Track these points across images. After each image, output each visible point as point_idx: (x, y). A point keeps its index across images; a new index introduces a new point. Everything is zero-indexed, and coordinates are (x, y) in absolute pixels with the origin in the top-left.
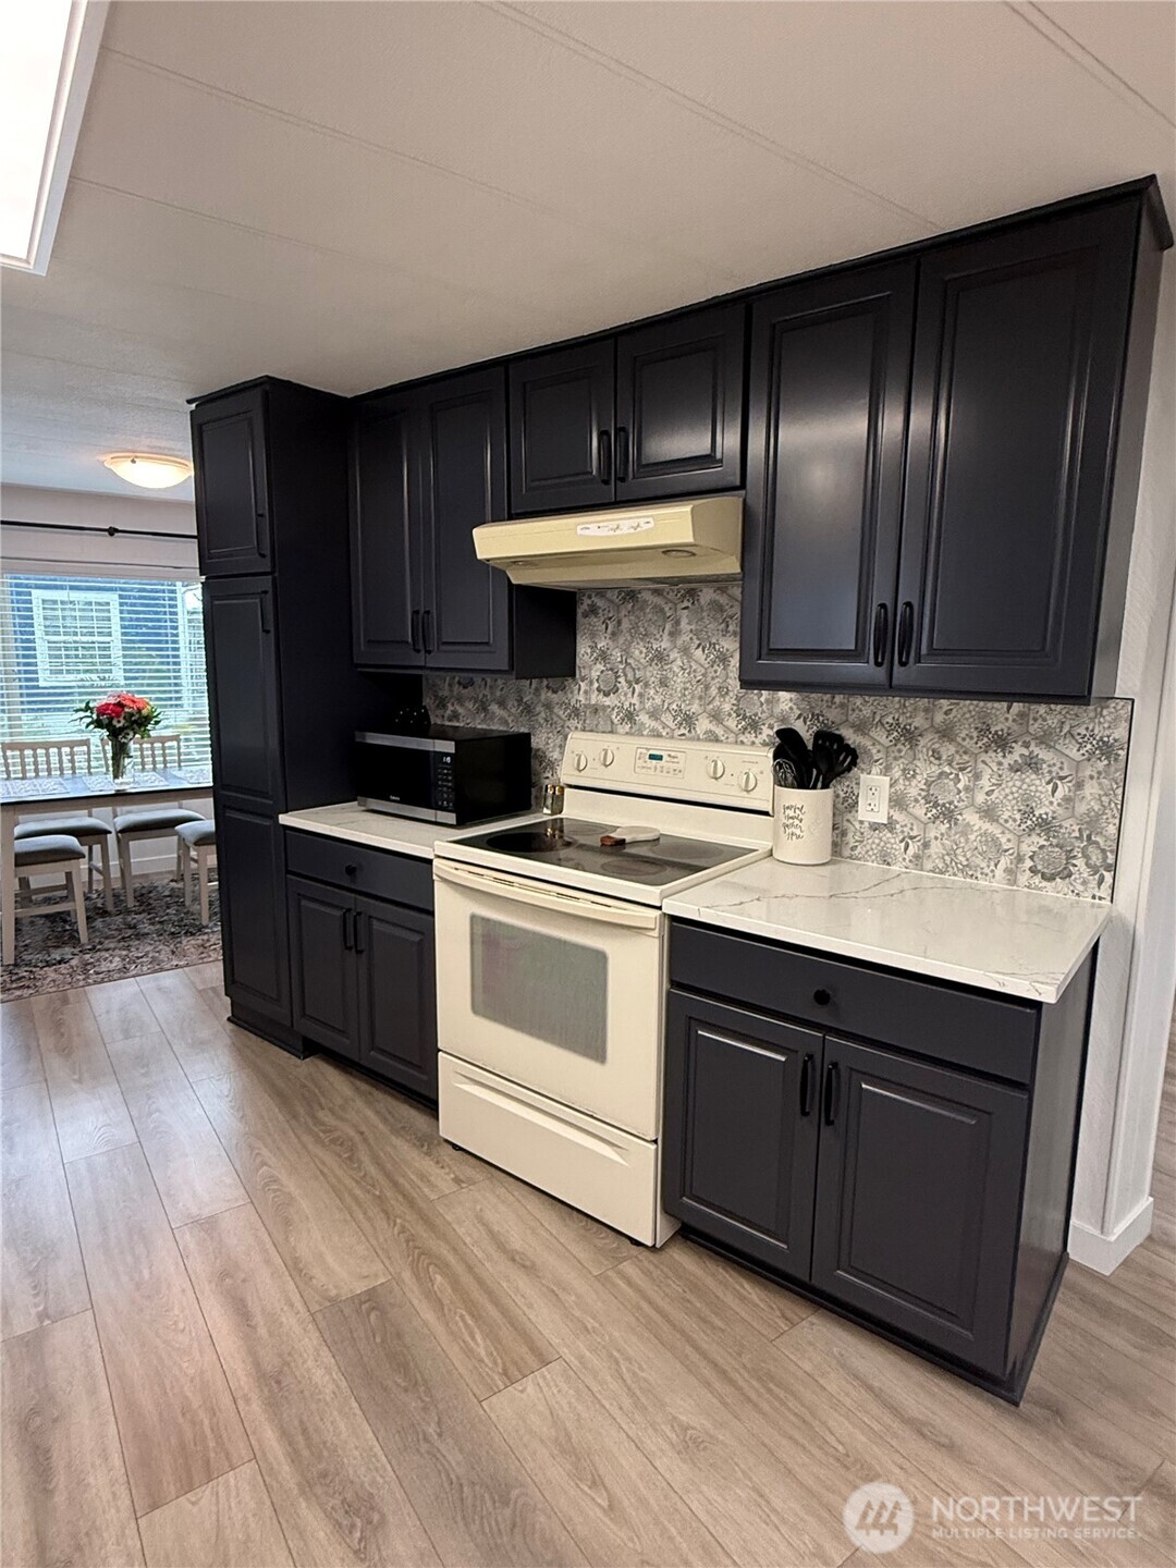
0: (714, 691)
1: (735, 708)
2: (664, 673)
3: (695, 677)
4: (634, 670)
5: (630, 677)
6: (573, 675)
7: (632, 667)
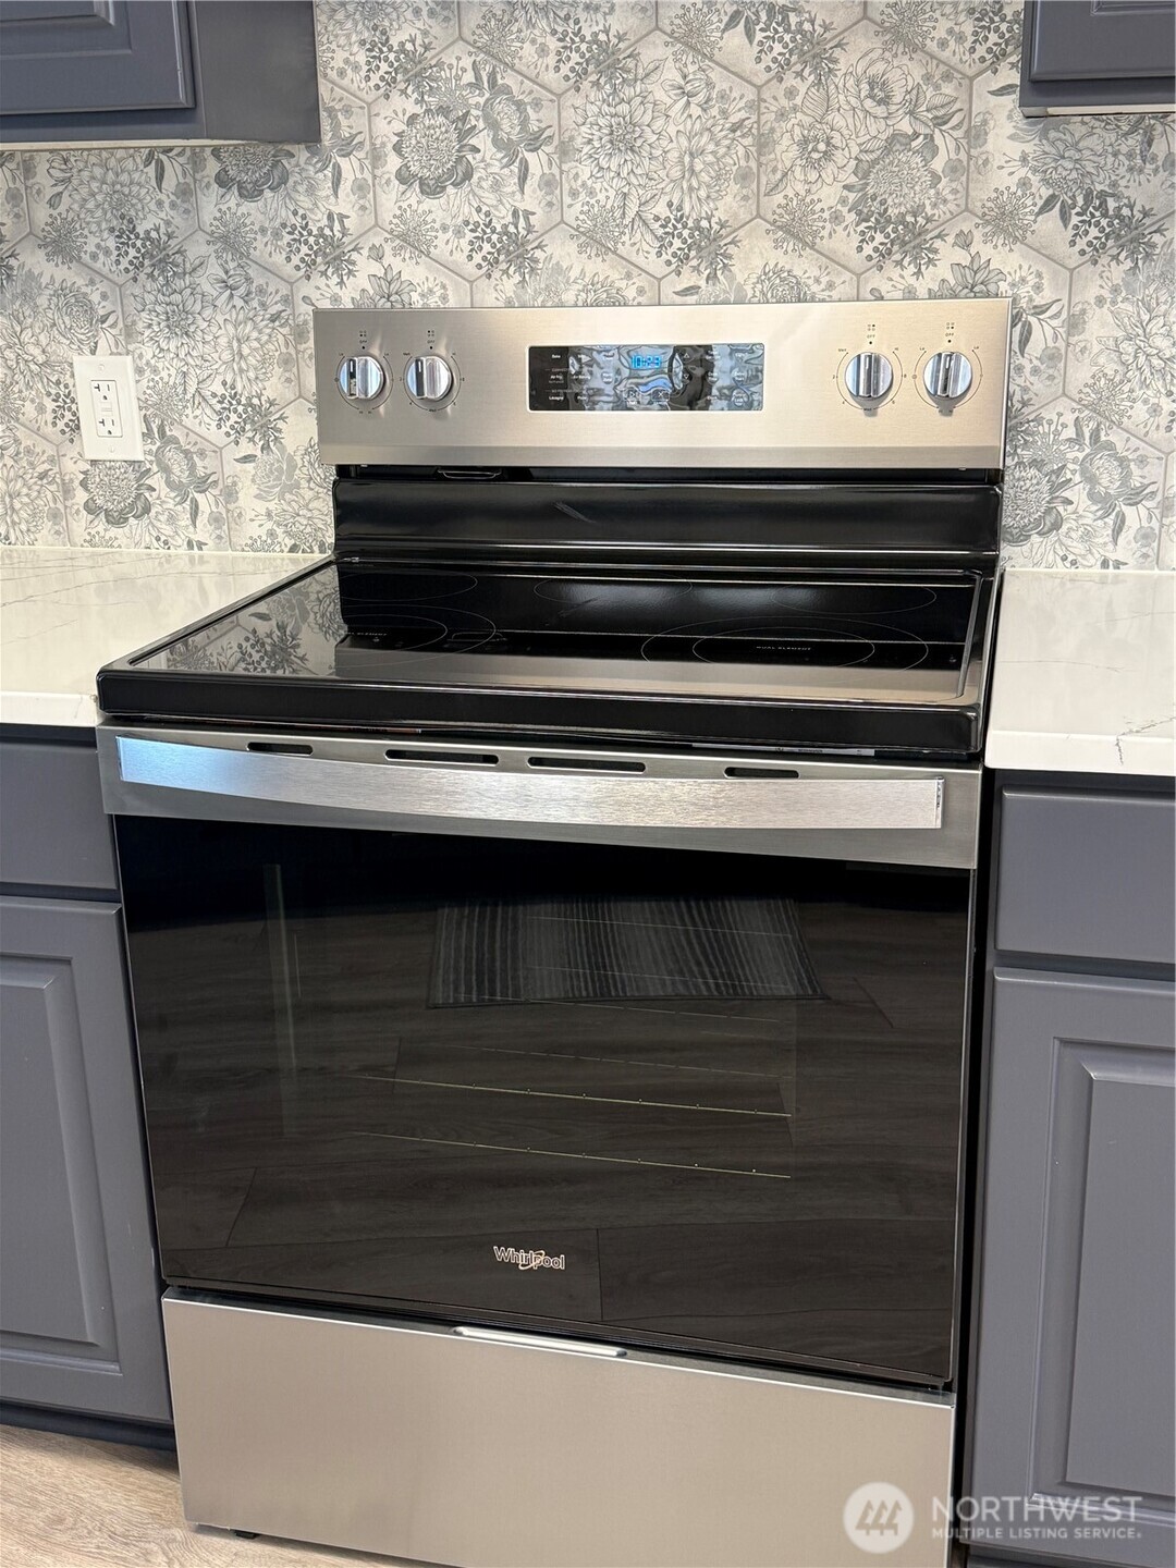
0: (786, 151)
1: (852, 197)
2: (624, 108)
3: (724, 113)
4: (519, 105)
5: (509, 127)
6: (310, 135)
7: (512, 100)
